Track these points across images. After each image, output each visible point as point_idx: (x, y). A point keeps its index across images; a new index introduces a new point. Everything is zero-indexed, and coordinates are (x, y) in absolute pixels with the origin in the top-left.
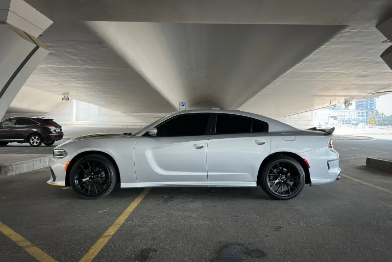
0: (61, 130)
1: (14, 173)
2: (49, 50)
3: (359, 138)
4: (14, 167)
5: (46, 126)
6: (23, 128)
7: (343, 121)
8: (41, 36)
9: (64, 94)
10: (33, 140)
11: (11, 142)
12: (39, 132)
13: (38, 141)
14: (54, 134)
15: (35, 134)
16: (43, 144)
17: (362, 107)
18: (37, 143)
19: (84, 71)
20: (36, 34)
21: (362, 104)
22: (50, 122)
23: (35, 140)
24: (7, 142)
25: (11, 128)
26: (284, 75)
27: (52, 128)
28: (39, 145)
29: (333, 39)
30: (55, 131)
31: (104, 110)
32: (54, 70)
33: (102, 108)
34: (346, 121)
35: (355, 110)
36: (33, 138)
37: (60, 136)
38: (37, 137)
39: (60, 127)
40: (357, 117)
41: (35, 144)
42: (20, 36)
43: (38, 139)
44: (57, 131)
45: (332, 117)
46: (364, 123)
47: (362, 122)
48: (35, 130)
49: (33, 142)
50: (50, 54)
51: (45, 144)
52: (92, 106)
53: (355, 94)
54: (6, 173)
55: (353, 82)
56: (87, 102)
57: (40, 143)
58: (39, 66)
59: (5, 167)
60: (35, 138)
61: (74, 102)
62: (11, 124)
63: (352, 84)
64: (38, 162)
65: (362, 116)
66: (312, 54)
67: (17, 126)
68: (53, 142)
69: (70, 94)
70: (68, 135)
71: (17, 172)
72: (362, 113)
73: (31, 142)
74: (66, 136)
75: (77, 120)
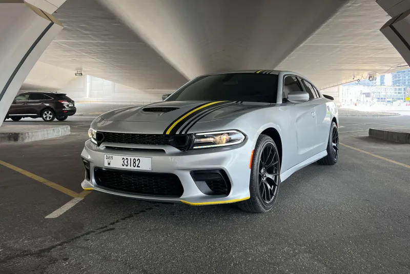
0: (74, 105)
1: (30, 140)
2: (62, 26)
3: (384, 114)
4: (30, 134)
5: (59, 101)
6: (36, 104)
7: (379, 98)
8: (55, 12)
9: (77, 69)
10: (46, 115)
11: (24, 117)
12: (52, 107)
13: (51, 116)
14: (67, 108)
15: (48, 108)
16: (56, 119)
17: (399, 83)
18: (50, 117)
19: (96, 46)
20: (50, 11)
21: (399, 80)
22: (62, 97)
23: (48, 115)
24: (20, 117)
25: (24, 102)
26: (298, 48)
27: (65, 103)
28: (52, 120)
29: (338, 13)
30: (68, 106)
31: (118, 86)
32: (67, 45)
33: (116, 84)
34: (382, 98)
35: (391, 86)
36: (46, 112)
37: (73, 111)
38: (50, 112)
39: (73, 102)
40: (394, 94)
41: (48, 119)
42: (36, 13)
43: (51, 114)
44: (70, 105)
45: (364, 94)
46: (402, 101)
47: (399, 99)
48: (47, 105)
49: (46, 117)
50: (64, 29)
51: (57, 119)
52: (106, 82)
53: (377, 68)
54: (23, 139)
55: (371, 56)
56: (101, 78)
57: (53, 118)
58: (54, 41)
59: (22, 134)
60: (48, 113)
61: (88, 78)
62: (23, 99)
63: (370, 58)
64: (52, 131)
65: (399, 93)
66: (321, 28)
67: (30, 101)
68: (66, 117)
69: (84, 69)
70: (81, 112)
71: (33, 139)
72: (399, 89)
73: (44, 116)
74: (79, 112)
75: (90, 96)
